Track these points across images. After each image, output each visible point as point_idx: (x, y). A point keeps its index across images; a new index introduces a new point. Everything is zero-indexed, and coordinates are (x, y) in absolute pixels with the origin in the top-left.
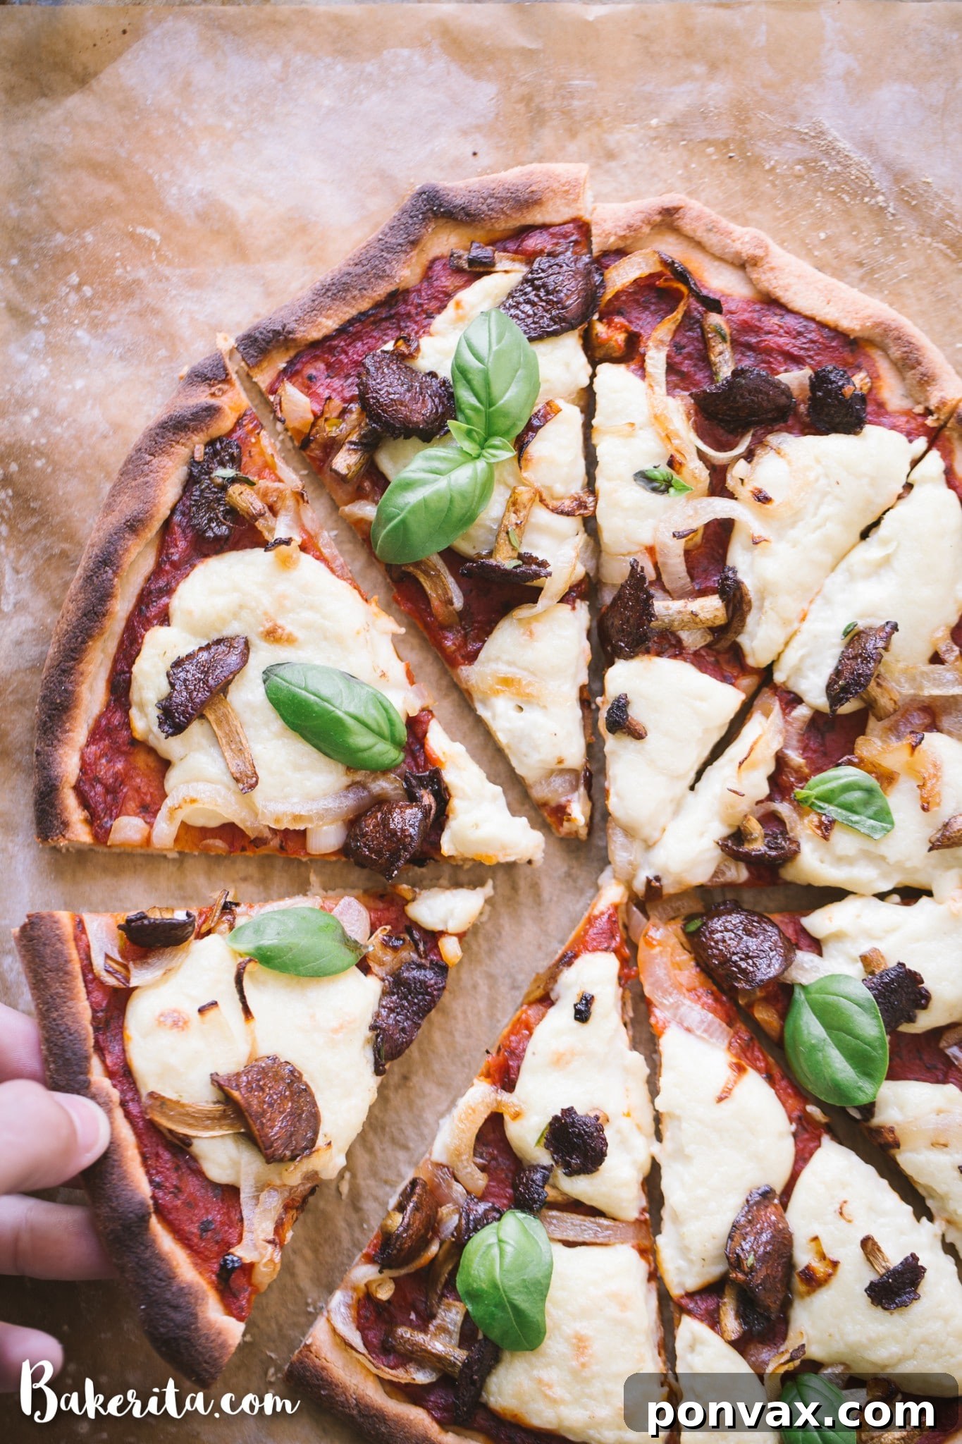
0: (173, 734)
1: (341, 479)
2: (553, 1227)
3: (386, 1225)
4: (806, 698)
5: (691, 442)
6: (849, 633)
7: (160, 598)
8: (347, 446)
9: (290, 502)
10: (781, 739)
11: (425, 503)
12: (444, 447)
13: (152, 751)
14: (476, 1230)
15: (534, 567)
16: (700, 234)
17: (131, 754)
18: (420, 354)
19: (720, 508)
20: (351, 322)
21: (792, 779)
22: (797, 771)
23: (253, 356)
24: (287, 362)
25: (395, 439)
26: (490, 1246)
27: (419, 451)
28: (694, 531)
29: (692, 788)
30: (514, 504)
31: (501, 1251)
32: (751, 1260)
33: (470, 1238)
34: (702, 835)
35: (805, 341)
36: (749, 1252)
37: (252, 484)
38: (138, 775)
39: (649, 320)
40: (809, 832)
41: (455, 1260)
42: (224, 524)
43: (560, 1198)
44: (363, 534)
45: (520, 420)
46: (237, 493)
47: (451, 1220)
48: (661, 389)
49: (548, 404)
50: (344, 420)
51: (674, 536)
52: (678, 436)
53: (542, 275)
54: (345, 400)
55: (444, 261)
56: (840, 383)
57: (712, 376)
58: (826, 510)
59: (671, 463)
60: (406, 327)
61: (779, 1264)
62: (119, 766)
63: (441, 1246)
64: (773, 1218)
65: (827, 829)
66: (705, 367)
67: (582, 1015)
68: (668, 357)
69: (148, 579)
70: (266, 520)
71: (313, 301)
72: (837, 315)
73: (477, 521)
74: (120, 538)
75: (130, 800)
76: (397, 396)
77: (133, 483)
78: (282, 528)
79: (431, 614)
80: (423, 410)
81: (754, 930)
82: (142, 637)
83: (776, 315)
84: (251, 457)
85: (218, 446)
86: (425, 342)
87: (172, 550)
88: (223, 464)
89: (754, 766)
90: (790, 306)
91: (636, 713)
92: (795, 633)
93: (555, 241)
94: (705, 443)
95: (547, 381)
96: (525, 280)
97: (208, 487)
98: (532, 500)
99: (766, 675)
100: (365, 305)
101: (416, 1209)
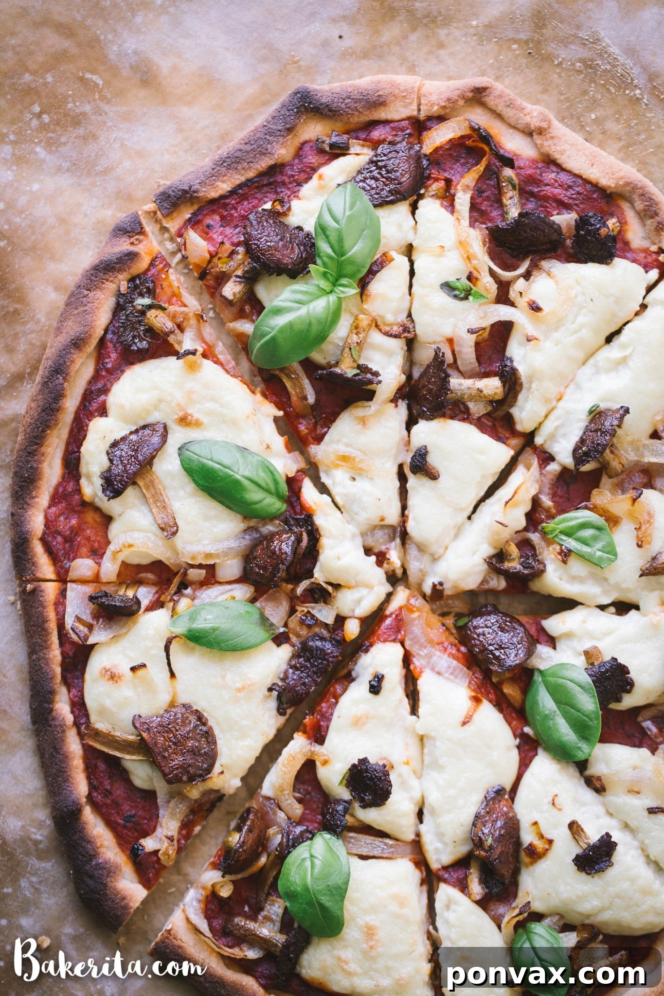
0: (113, 498)
1: (229, 303)
2: (351, 845)
3: (228, 841)
4: (557, 458)
5: (485, 262)
6: (592, 412)
7: (99, 396)
8: (234, 279)
9: (193, 322)
10: (537, 487)
11: (290, 325)
12: (306, 283)
13: (97, 509)
14: (294, 847)
15: (369, 376)
16: (500, 108)
17: (82, 512)
18: (291, 213)
19: (503, 313)
20: (240, 186)
21: (543, 517)
22: (547, 510)
23: (166, 208)
24: (192, 214)
25: (270, 275)
26: (304, 859)
27: (287, 285)
28: (484, 329)
29: (469, 518)
30: (356, 328)
31: (312, 863)
32: (490, 841)
33: (289, 852)
34: (474, 553)
35: (573, 192)
36: (488, 835)
37: (164, 309)
38: (88, 527)
39: (459, 170)
40: (552, 556)
41: (278, 867)
42: (145, 340)
43: (356, 824)
44: (242, 344)
45: (364, 267)
46: (153, 316)
47: (276, 839)
48: (466, 222)
49: (384, 254)
50: (232, 259)
51: (468, 331)
52: (476, 258)
53: (384, 158)
54: (233, 244)
55: (311, 144)
56: (598, 226)
57: (504, 215)
58: (581, 319)
59: (470, 278)
60: (282, 192)
61: (510, 843)
62: (74, 522)
63: (268, 858)
64: (505, 809)
65: (566, 556)
66: (498, 207)
67: (375, 688)
68: (472, 198)
69: (90, 383)
70: (176, 336)
71: (213, 169)
72: (598, 175)
73: (328, 340)
74: (67, 353)
75: (83, 546)
76: (272, 243)
77: (76, 312)
78: (188, 341)
79: (290, 406)
80: (291, 256)
81: (507, 628)
82: (87, 426)
83: (553, 172)
84: (162, 288)
85: (138, 282)
86: (295, 204)
87: (107, 360)
88: (142, 295)
89: (516, 505)
90: (564, 166)
91: (433, 460)
92: (553, 409)
93: (394, 133)
94: (495, 264)
95: (385, 237)
96: (371, 162)
97: (131, 313)
98: (370, 326)
99: (529, 438)
100: (251, 174)
101: (250, 830)
